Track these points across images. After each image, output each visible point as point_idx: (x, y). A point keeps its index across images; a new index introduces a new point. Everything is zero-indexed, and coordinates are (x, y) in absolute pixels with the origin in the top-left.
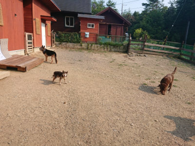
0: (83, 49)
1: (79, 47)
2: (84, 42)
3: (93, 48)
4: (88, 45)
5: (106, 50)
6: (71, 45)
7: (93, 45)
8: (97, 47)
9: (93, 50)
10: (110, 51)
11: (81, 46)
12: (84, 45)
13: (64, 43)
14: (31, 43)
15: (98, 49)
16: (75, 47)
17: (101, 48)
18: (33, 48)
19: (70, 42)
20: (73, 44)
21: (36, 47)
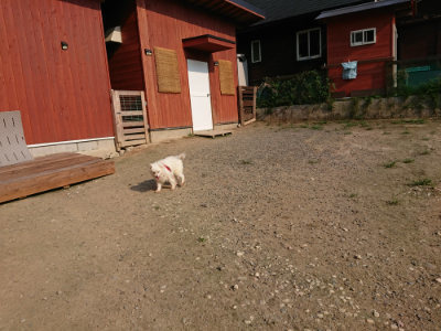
0: (336, 118)
1: (322, 115)
2: (338, 96)
3: (371, 110)
4: (355, 103)
5: (425, 112)
6: (297, 111)
7: (374, 101)
8: (390, 106)
9: (375, 117)
11: (330, 109)
12: (339, 106)
13: (279, 110)
14: (141, 117)
15: (393, 114)
16: (311, 115)
17: (406, 108)
18: (149, 131)
19: (295, 104)
20: (303, 107)
21: (163, 129)
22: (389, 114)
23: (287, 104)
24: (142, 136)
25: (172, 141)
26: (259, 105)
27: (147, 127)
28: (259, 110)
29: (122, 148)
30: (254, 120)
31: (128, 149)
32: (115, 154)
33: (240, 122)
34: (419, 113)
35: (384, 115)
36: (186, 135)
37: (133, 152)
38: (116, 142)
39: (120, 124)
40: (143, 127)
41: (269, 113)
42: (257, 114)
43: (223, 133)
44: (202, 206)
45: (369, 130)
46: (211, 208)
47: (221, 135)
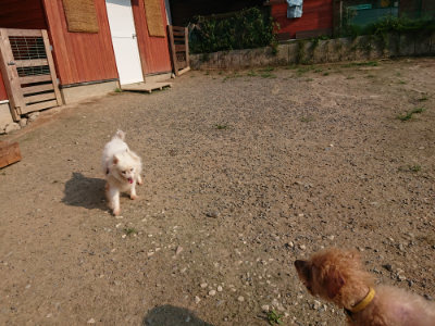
0: (282, 64)
1: (266, 61)
2: (282, 38)
3: (318, 54)
4: (300, 46)
5: (374, 54)
6: (237, 57)
7: (321, 43)
8: (338, 48)
9: (322, 61)
10: (392, 58)
11: (274, 53)
12: (284, 50)
13: (216, 55)
14: (46, 69)
15: (341, 56)
16: (254, 61)
17: (354, 49)
18: (60, 87)
19: (235, 48)
20: (244, 51)
21: (80, 85)
22: (337, 57)
23: (227, 49)
24: (51, 96)
25: (95, 101)
26: (193, 51)
27: (56, 82)
28: (193, 57)
29: (23, 116)
30: (188, 68)
31: (33, 117)
32: (13, 126)
33: (173, 71)
35: (332, 58)
36: (111, 91)
37: (41, 121)
38: (12, 107)
39: (15, 81)
40: (51, 82)
41: (205, 59)
42: (191, 61)
43: (160, 85)
44: (208, 216)
45: (326, 74)
46: (228, 219)
47: (158, 89)
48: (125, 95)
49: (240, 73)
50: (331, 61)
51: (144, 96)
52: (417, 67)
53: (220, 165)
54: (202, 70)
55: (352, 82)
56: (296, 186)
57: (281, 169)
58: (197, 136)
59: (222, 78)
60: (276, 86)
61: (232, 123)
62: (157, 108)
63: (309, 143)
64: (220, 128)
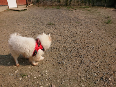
0: (62, 5)
4: (67, 0)
9: (73, 6)
10: (92, 6)
11: (59, 1)
12: (62, 1)
16: (53, 4)
28: (33, 1)
30: (32, 4)
33: (27, 5)
34: (86, 4)
35: (76, 5)
36: (5, 10)
43: (23, 9)
44: (59, 63)
45: (76, 9)
46: (69, 65)
47: (23, 10)
48: (11, 11)
49: (50, 7)
50: (76, 6)
51: (18, 12)
52: (99, 9)
53: (55, 38)
54: (37, 5)
55: (85, 12)
56: (88, 47)
57: (79, 40)
58: (42, 27)
59: (44, 8)
60: (63, 12)
61: (54, 23)
62: (24, 16)
63: (83, 30)
64: (50, 24)
